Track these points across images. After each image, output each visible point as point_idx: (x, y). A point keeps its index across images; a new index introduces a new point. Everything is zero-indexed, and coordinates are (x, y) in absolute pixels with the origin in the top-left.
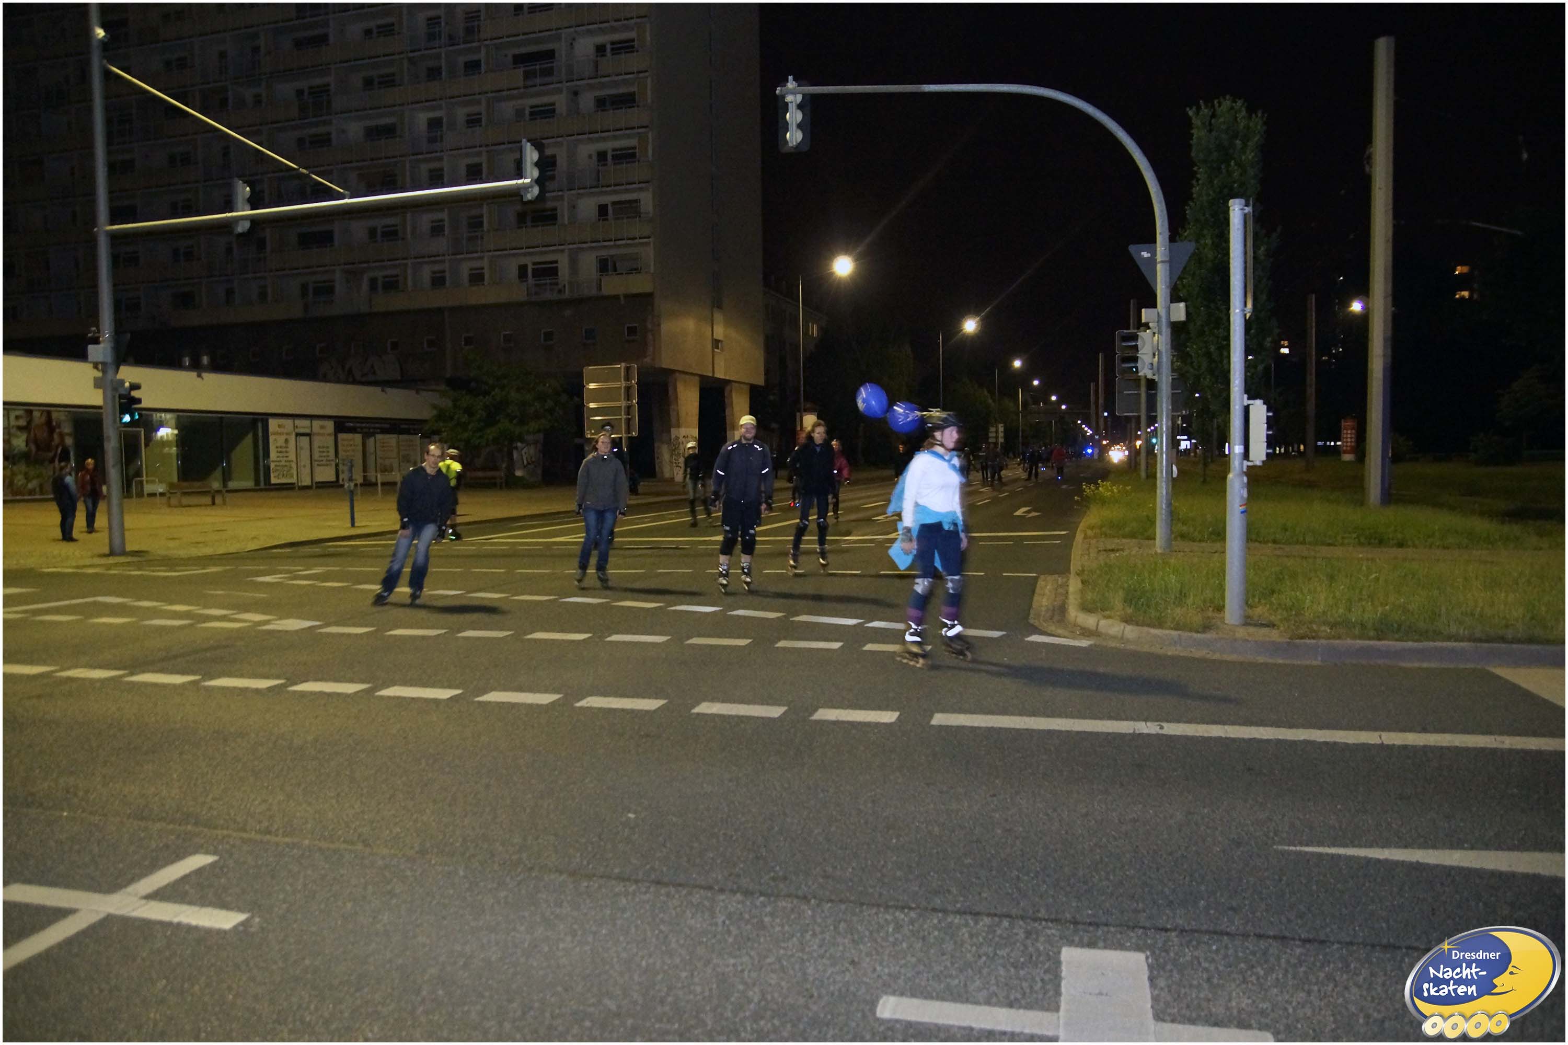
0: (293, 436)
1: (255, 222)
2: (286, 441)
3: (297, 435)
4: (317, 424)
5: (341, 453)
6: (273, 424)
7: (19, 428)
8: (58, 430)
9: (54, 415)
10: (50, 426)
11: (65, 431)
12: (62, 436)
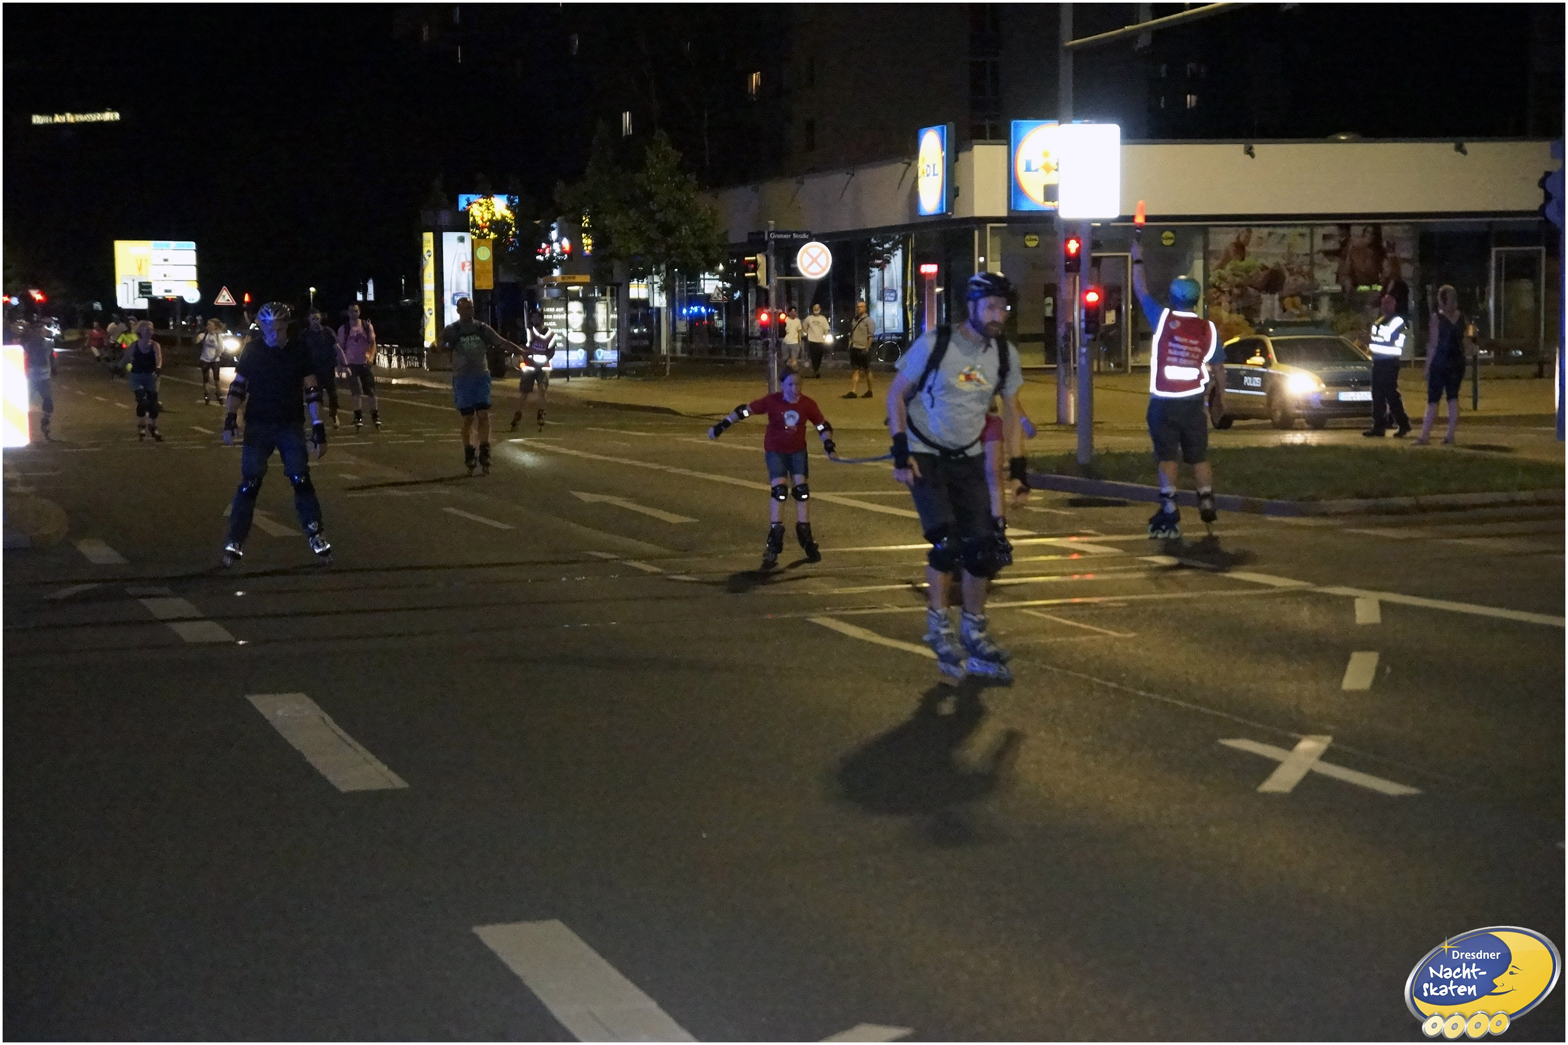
7: (1327, 253)
8: (1389, 255)
9: (1386, 230)
10: (1378, 248)
11: (1404, 255)
12: (1396, 263)
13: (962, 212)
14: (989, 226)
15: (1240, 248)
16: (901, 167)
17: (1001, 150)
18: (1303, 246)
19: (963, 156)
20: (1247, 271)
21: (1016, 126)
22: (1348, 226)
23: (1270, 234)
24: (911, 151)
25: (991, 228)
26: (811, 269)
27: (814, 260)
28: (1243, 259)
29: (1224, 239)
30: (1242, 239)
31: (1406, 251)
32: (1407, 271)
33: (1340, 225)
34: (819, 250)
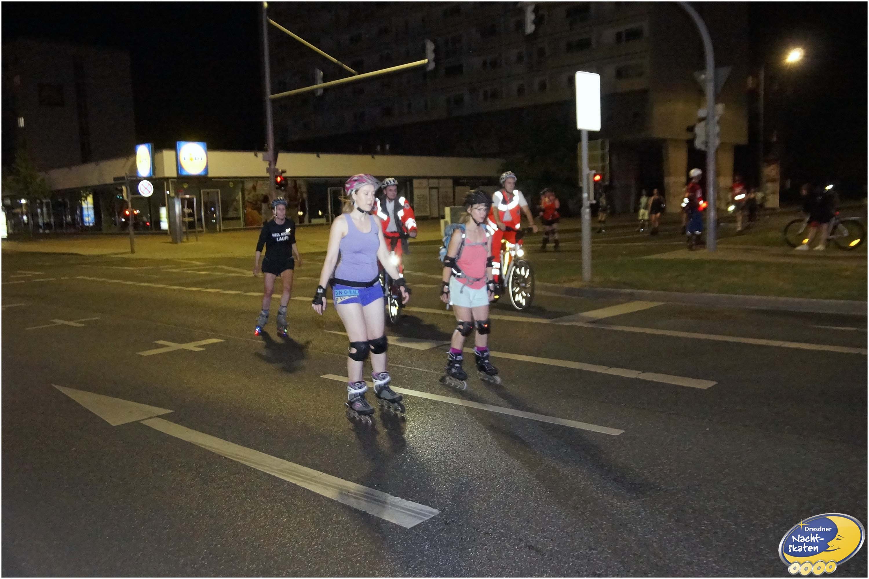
1: (326, 89)
3: (430, 188)
4: (442, 181)
6: (416, 182)
8: (299, 190)
9: (298, 182)
12: (302, 193)
13: (159, 175)
15: (254, 188)
17: (173, 152)
19: (157, 156)
21: (178, 144)
23: (263, 183)
25: (172, 180)
26: (144, 193)
27: (146, 188)
28: (255, 191)
29: (249, 185)
30: (255, 185)
31: (304, 189)
32: (305, 196)
34: (148, 184)
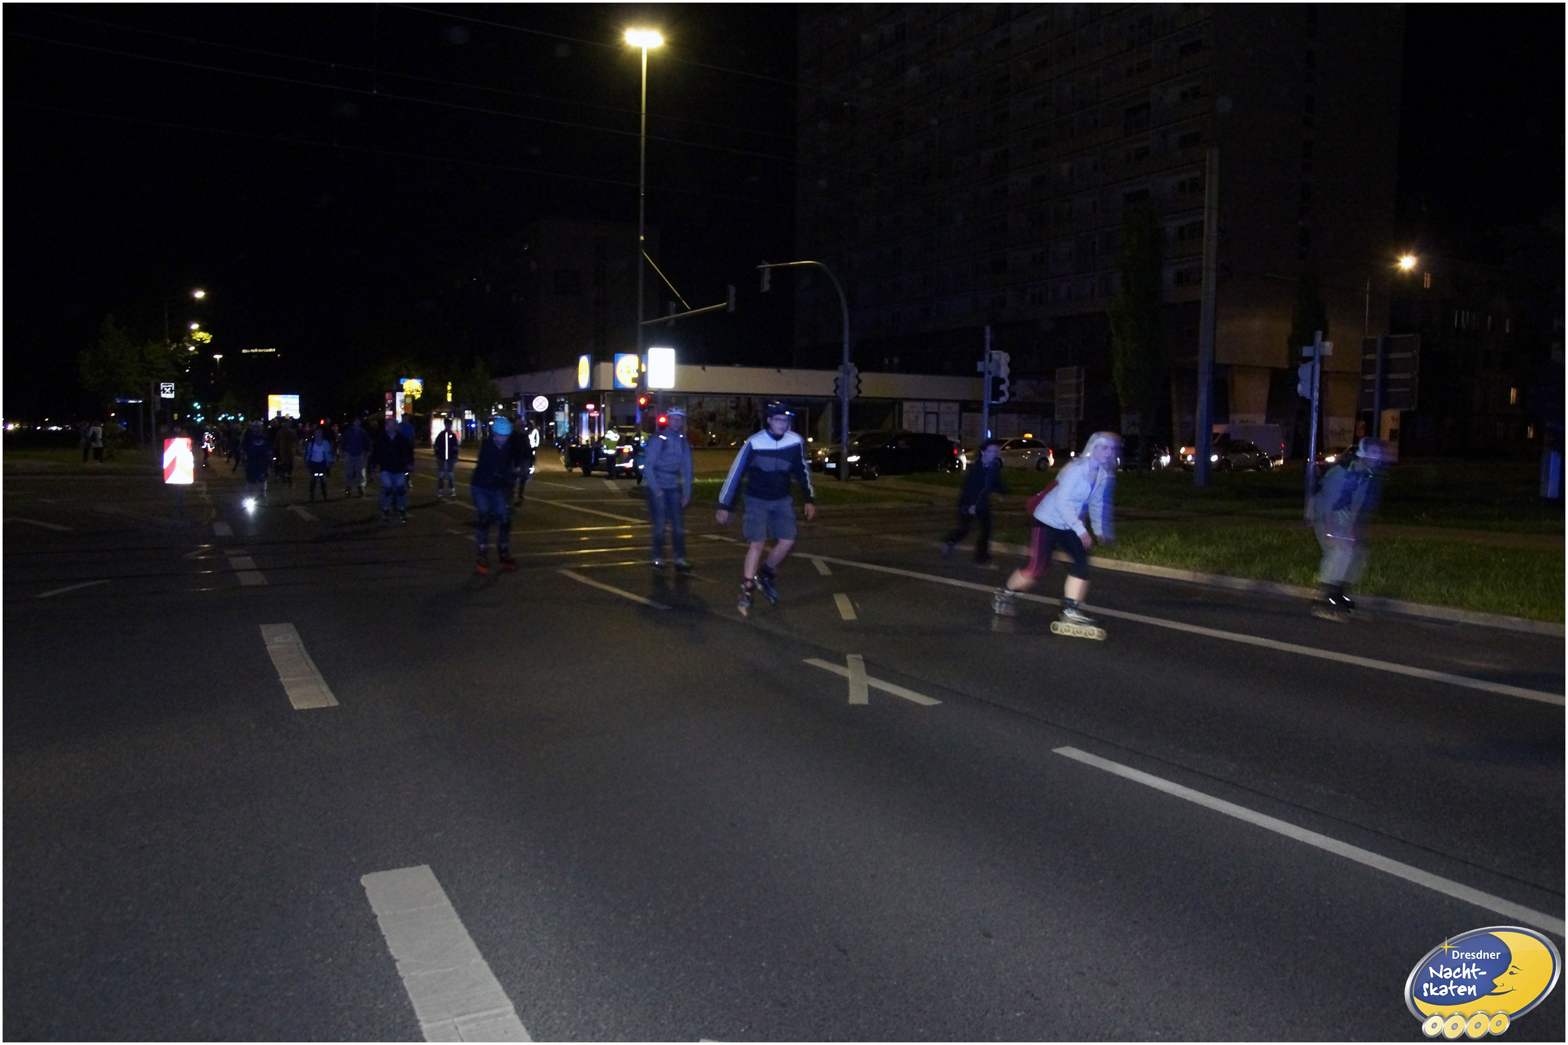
0: (923, 413)
2: (917, 417)
3: (927, 413)
4: (943, 406)
5: (964, 427)
6: (906, 406)
7: (732, 408)
9: (753, 400)
10: (749, 405)
11: (760, 409)
13: (596, 388)
14: (606, 393)
15: (700, 405)
16: (571, 370)
17: (611, 365)
18: (723, 404)
19: (596, 367)
20: (703, 413)
21: (618, 356)
22: (739, 398)
24: (576, 364)
25: (608, 395)
26: (539, 407)
27: (541, 404)
29: (694, 401)
33: (736, 397)
34: (542, 400)
